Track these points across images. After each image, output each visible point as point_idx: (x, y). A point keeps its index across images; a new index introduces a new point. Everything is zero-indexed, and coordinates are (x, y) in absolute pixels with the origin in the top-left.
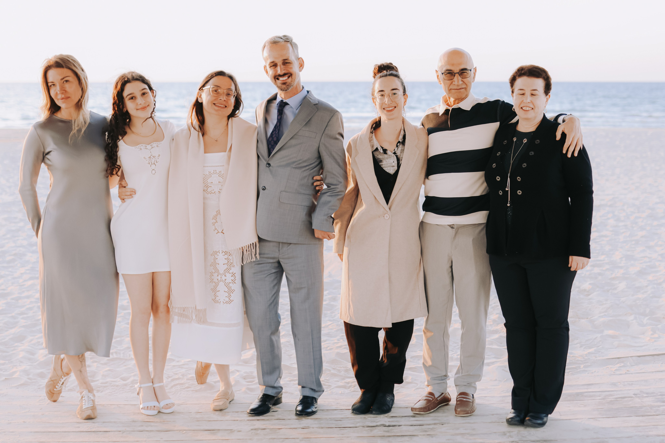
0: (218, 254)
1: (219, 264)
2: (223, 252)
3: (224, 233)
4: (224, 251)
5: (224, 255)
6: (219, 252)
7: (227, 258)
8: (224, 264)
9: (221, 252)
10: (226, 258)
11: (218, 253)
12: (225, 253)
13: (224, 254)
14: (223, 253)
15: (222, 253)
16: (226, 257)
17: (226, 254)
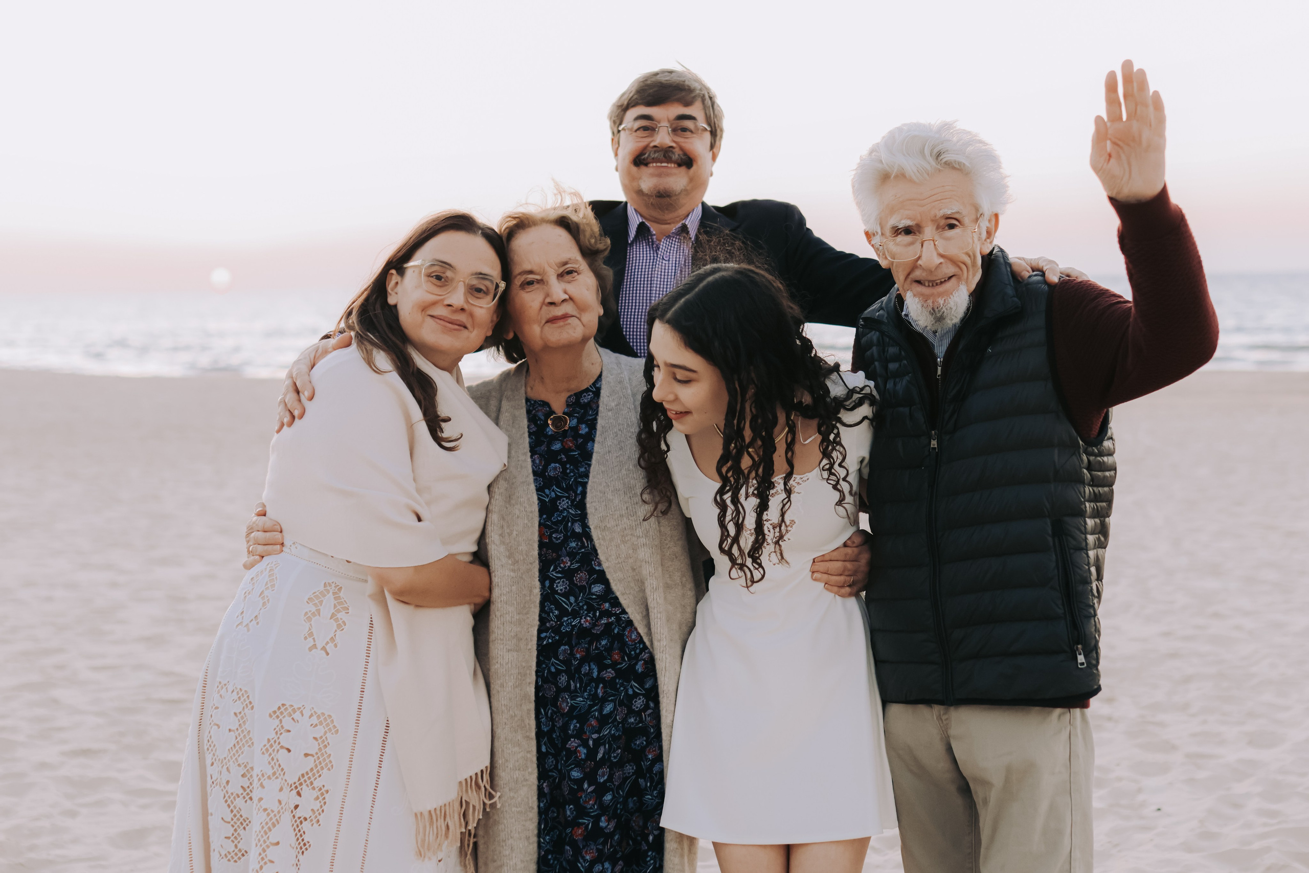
0: (297, 716)
1: (289, 751)
2: (315, 713)
3: (328, 654)
4: (319, 712)
5: (316, 725)
6: (302, 712)
7: (320, 736)
8: (306, 755)
9: (307, 713)
10: (318, 736)
11: (298, 713)
12: (319, 717)
13: (314, 720)
14: (315, 717)
15: (311, 716)
16: (319, 731)
17: (321, 723)
